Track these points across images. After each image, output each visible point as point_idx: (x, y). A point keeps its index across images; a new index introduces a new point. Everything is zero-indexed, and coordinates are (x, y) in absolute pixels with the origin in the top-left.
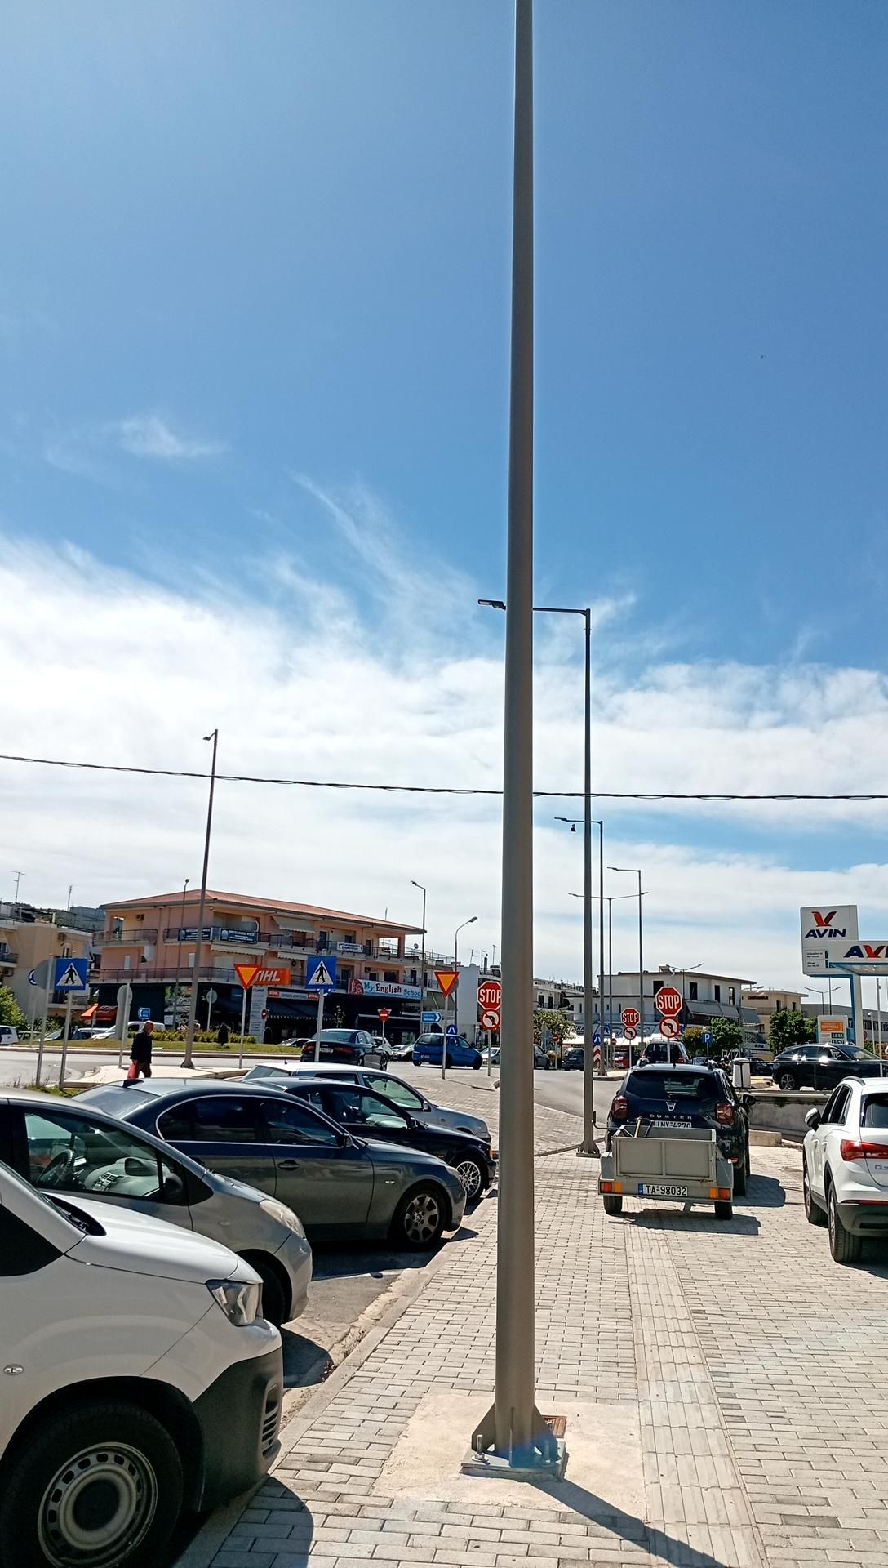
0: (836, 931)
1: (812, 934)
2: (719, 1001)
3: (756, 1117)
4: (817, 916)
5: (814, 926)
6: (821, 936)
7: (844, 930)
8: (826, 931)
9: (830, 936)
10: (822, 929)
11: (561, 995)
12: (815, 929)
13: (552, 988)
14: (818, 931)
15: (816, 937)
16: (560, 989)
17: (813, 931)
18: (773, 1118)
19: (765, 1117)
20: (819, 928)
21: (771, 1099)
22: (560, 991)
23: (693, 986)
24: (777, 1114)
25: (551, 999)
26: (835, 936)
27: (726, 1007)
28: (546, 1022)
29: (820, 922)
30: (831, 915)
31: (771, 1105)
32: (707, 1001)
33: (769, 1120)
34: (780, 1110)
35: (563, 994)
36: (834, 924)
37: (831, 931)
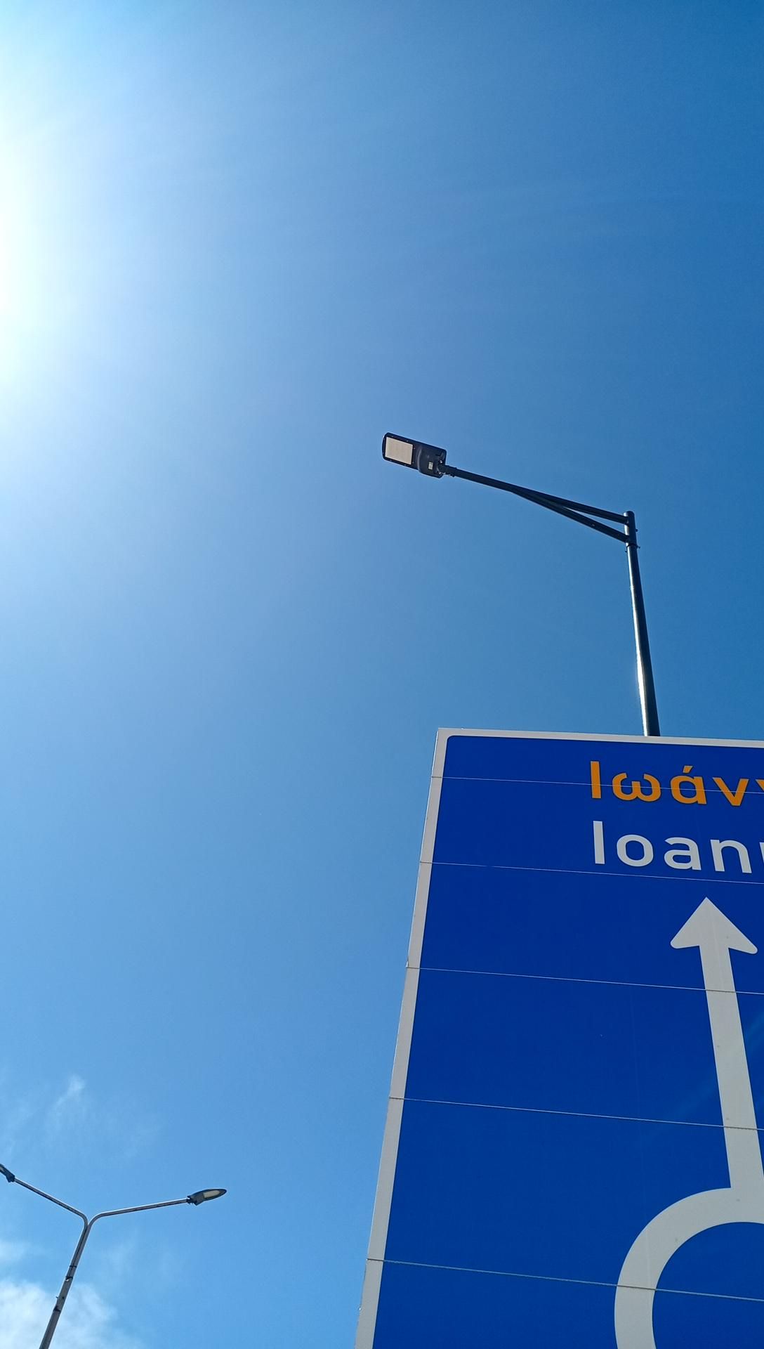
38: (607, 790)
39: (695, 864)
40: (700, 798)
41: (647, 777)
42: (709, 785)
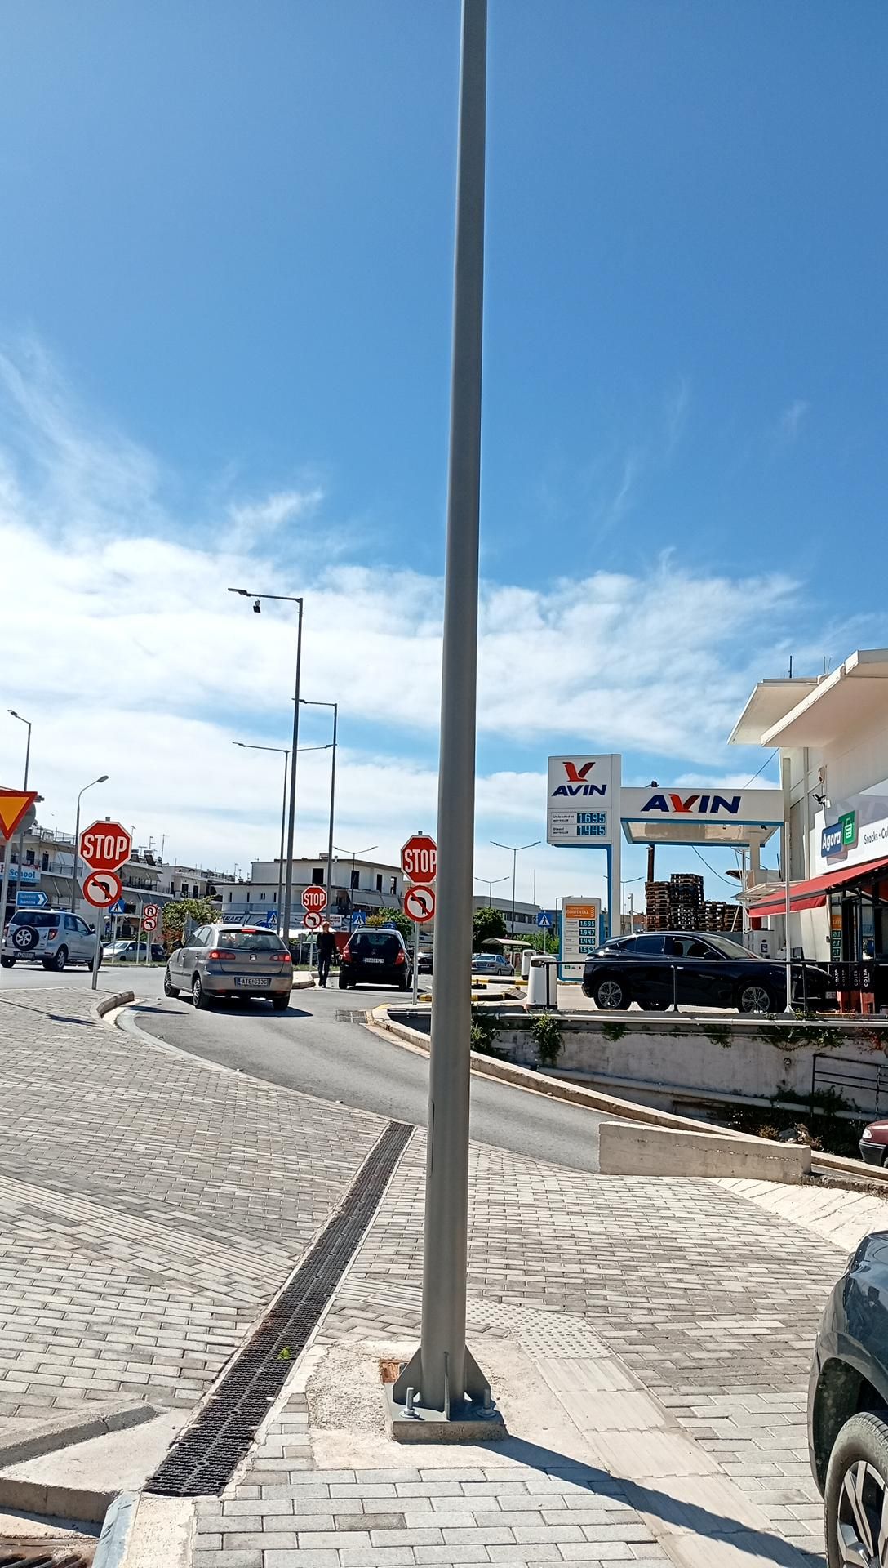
0: (594, 787)
1: (561, 790)
2: (381, 891)
3: (571, 1058)
4: (570, 767)
5: (564, 780)
6: (573, 793)
7: (604, 787)
8: (580, 787)
9: (585, 794)
10: (575, 785)
11: (208, 884)
12: (566, 784)
13: (198, 877)
14: (570, 787)
15: (566, 794)
16: (207, 877)
17: (562, 787)
18: (600, 1059)
19: (585, 1058)
20: (570, 783)
21: (598, 1026)
22: (207, 880)
23: (356, 875)
24: (608, 1051)
25: (196, 888)
26: (591, 793)
27: (388, 898)
28: (191, 912)
29: (573, 776)
30: (588, 766)
31: (599, 1037)
32: (369, 891)
33: (593, 1062)
34: (613, 1045)
35: (209, 883)
36: (591, 778)
37: (587, 787)
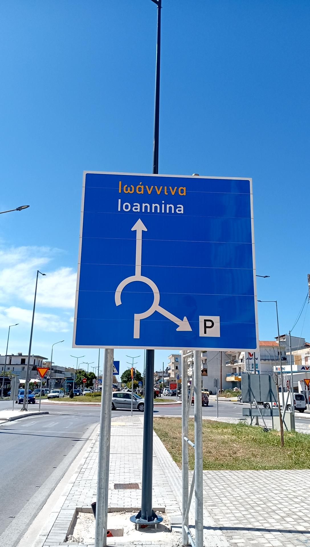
6: (251, 359)
7: (257, 358)
8: (252, 358)
10: (251, 357)
14: (250, 358)
23: (35, 362)
38: (122, 190)
39: (139, 210)
40: (142, 192)
41: (132, 186)
42: (145, 188)
